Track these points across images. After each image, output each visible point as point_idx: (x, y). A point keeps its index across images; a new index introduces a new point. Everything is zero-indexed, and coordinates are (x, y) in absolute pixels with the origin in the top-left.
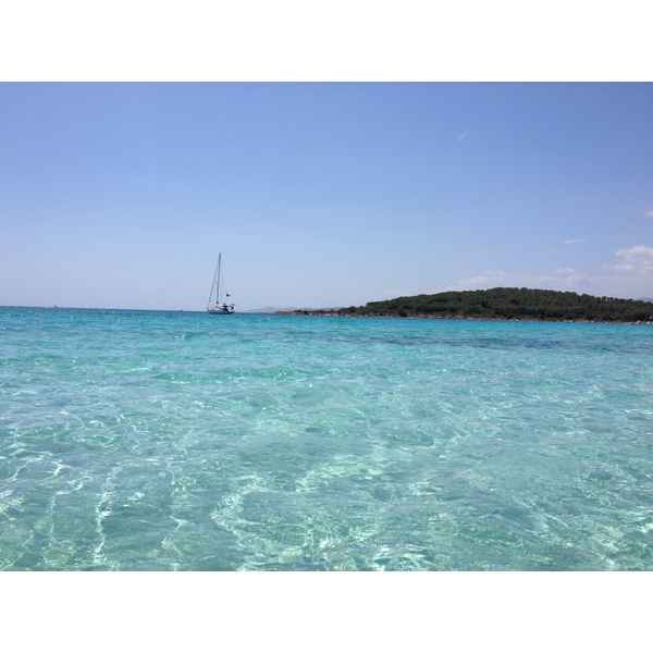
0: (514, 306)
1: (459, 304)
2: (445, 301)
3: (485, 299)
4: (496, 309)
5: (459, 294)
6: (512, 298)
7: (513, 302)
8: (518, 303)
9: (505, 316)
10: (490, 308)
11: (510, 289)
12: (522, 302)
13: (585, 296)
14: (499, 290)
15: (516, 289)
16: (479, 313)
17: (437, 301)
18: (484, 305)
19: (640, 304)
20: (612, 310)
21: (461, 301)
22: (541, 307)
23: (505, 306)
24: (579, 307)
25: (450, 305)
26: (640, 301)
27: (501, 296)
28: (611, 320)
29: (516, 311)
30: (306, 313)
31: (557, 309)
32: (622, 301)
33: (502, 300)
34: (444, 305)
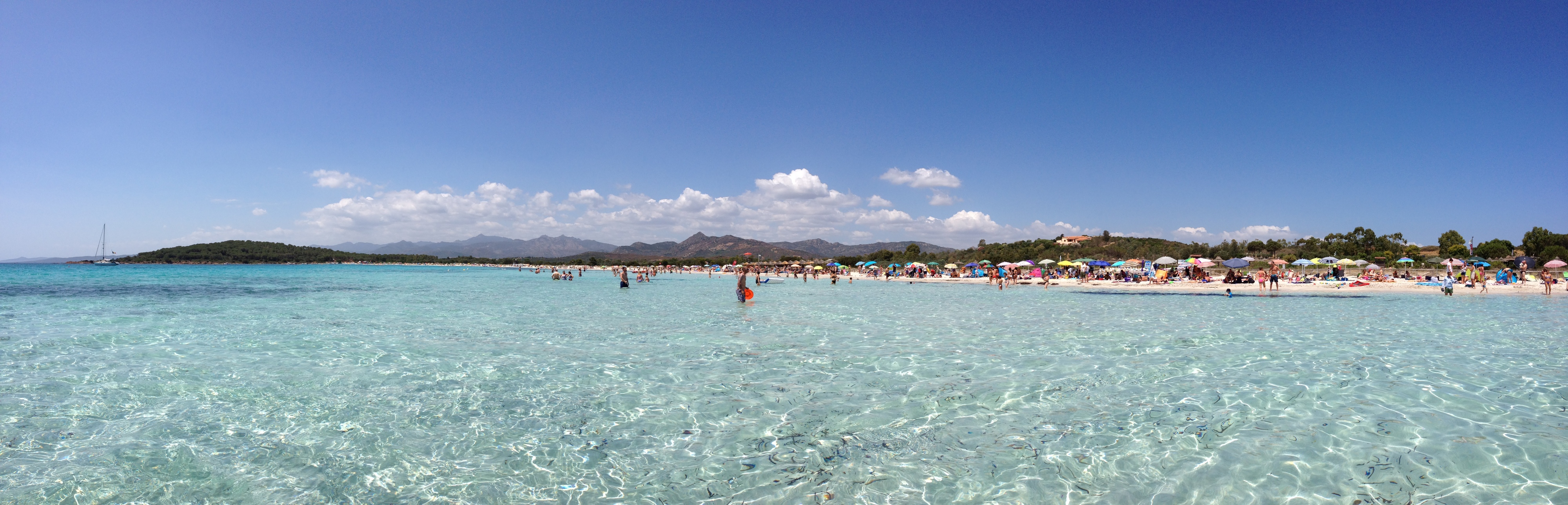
0: (244, 254)
1: (210, 253)
3: (224, 249)
4: (234, 256)
5: (207, 245)
6: (242, 248)
7: (243, 250)
8: (247, 252)
9: (240, 261)
10: (229, 255)
11: (238, 242)
12: (250, 251)
13: (290, 245)
14: (230, 242)
15: (243, 241)
16: (221, 259)
17: (193, 251)
19: (325, 250)
20: (310, 255)
22: (264, 254)
23: (239, 254)
24: (288, 253)
25: (204, 254)
27: (235, 247)
28: (310, 262)
29: (247, 257)
31: (275, 255)
32: (314, 249)
33: (235, 249)
34: (199, 254)
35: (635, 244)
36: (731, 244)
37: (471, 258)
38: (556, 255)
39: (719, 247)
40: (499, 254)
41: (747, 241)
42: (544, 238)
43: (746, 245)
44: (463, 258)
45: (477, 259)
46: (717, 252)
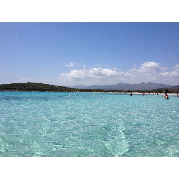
1: (17, 87)
5: (17, 84)
6: (32, 85)
8: (34, 87)
9: (30, 90)
10: (26, 88)
13: (51, 85)
17: (10, 86)
21: (17, 86)
22: (40, 88)
24: (50, 88)
27: (29, 85)
28: (58, 91)
37: (116, 90)
38: (147, 89)
40: (127, 89)
42: (143, 83)
44: (113, 90)
45: (118, 91)
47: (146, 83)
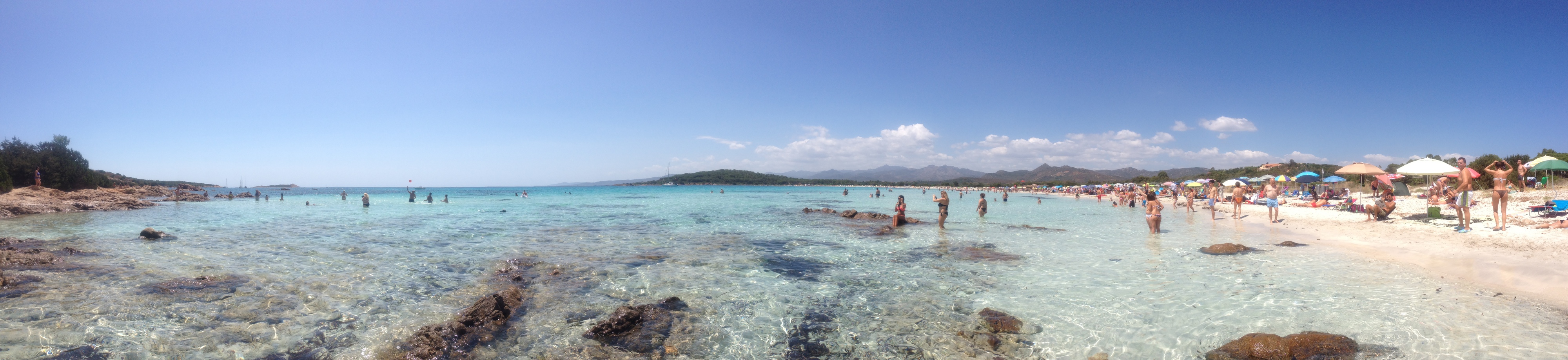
0: (733, 178)
2: (702, 176)
5: (705, 172)
6: (730, 174)
7: (732, 176)
11: (728, 170)
13: (759, 173)
14: (723, 170)
15: (731, 170)
17: (696, 176)
18: (720, 178)
22: (742, 178)
23: (728, 178)
24: (757, 178)
25: (706, 178)
26: (782, 176)
27: (725, 173)
28: (774, 184)
29: (734, 181)
30: (631, 184)
31: (749, 179)
33: (725, 175)
35: (999, 172)
36: (1067, 172)
37: (878, 182)
38: (940, 179)
39: (1058, 174)
40: (899, 178)
41: (1079, 170)
42: (932, 167)
43: (1078, 173)
45: (882, 183)
46: (1057, 178)
47: (937, 167)
